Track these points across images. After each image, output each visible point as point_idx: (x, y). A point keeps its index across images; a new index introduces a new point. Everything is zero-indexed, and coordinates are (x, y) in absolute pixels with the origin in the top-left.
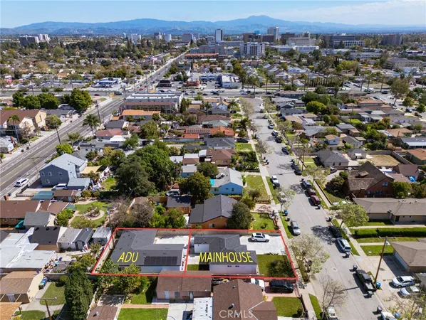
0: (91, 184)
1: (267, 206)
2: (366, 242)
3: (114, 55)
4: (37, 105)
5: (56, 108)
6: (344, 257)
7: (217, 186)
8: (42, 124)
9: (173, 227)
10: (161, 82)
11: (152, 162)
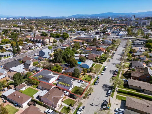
0: (49, 57)
1: (94, 74)
2: (120, 94)
3: (89, 24)
4: (55, 37)
5: (59, 37)
6: (106, 96)
7: (81, 64)
8: (52, 41)
9: (57, 72)
10: (96, 32)
11: (66, 54)
